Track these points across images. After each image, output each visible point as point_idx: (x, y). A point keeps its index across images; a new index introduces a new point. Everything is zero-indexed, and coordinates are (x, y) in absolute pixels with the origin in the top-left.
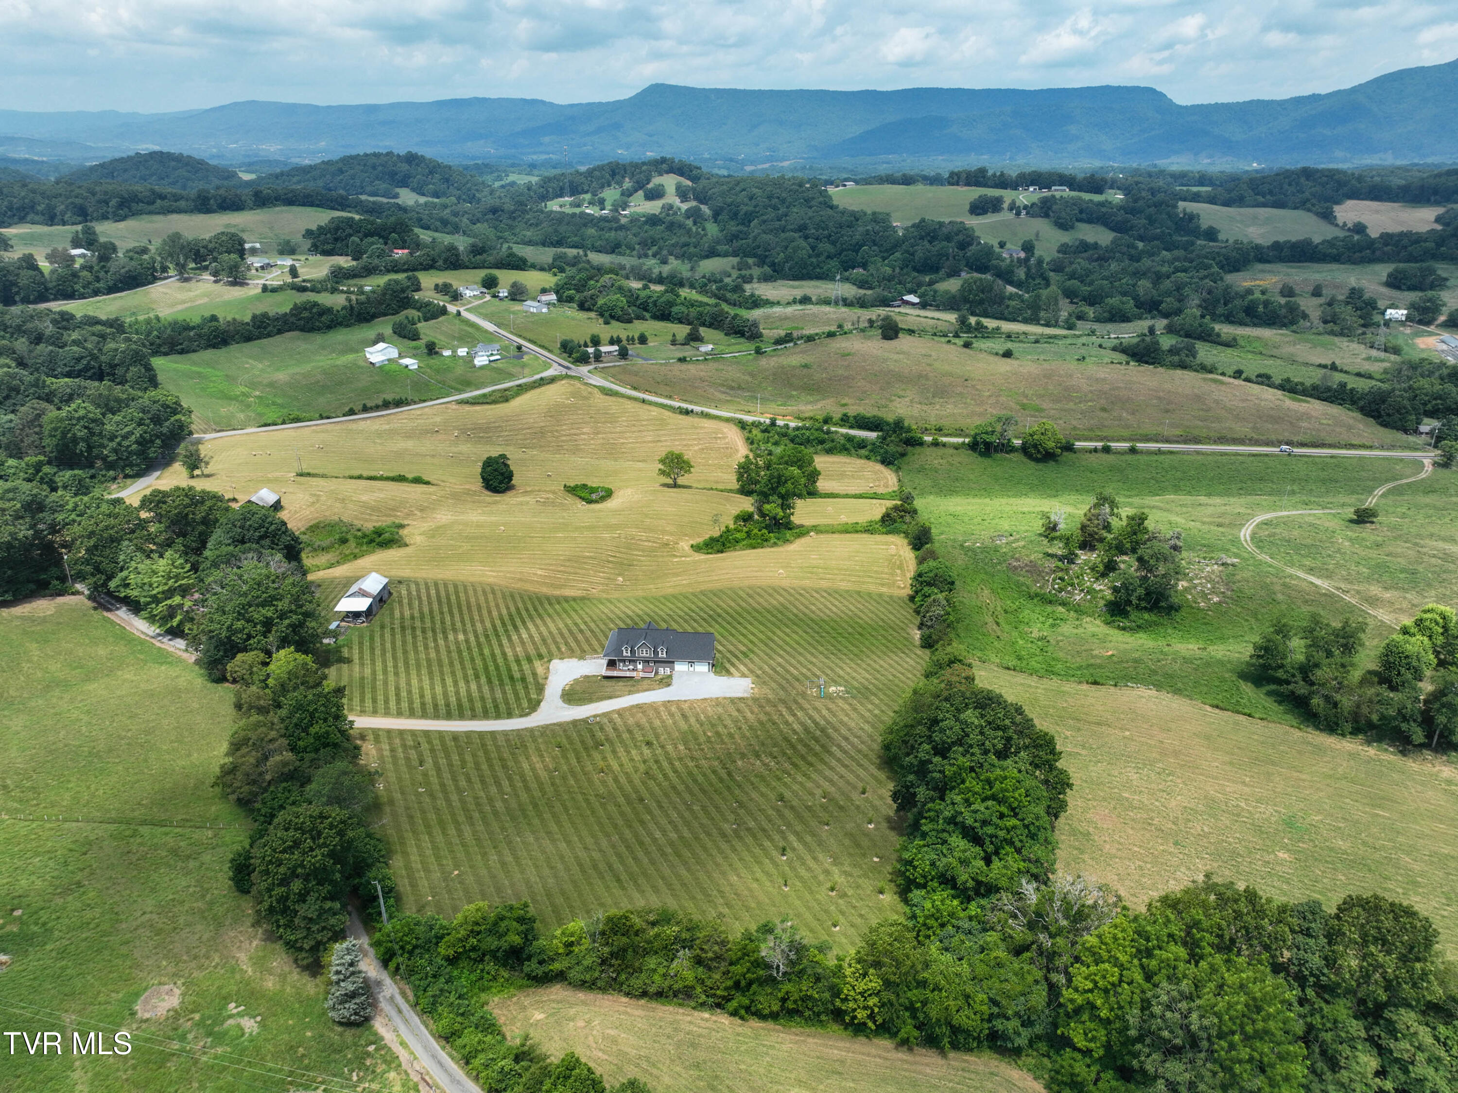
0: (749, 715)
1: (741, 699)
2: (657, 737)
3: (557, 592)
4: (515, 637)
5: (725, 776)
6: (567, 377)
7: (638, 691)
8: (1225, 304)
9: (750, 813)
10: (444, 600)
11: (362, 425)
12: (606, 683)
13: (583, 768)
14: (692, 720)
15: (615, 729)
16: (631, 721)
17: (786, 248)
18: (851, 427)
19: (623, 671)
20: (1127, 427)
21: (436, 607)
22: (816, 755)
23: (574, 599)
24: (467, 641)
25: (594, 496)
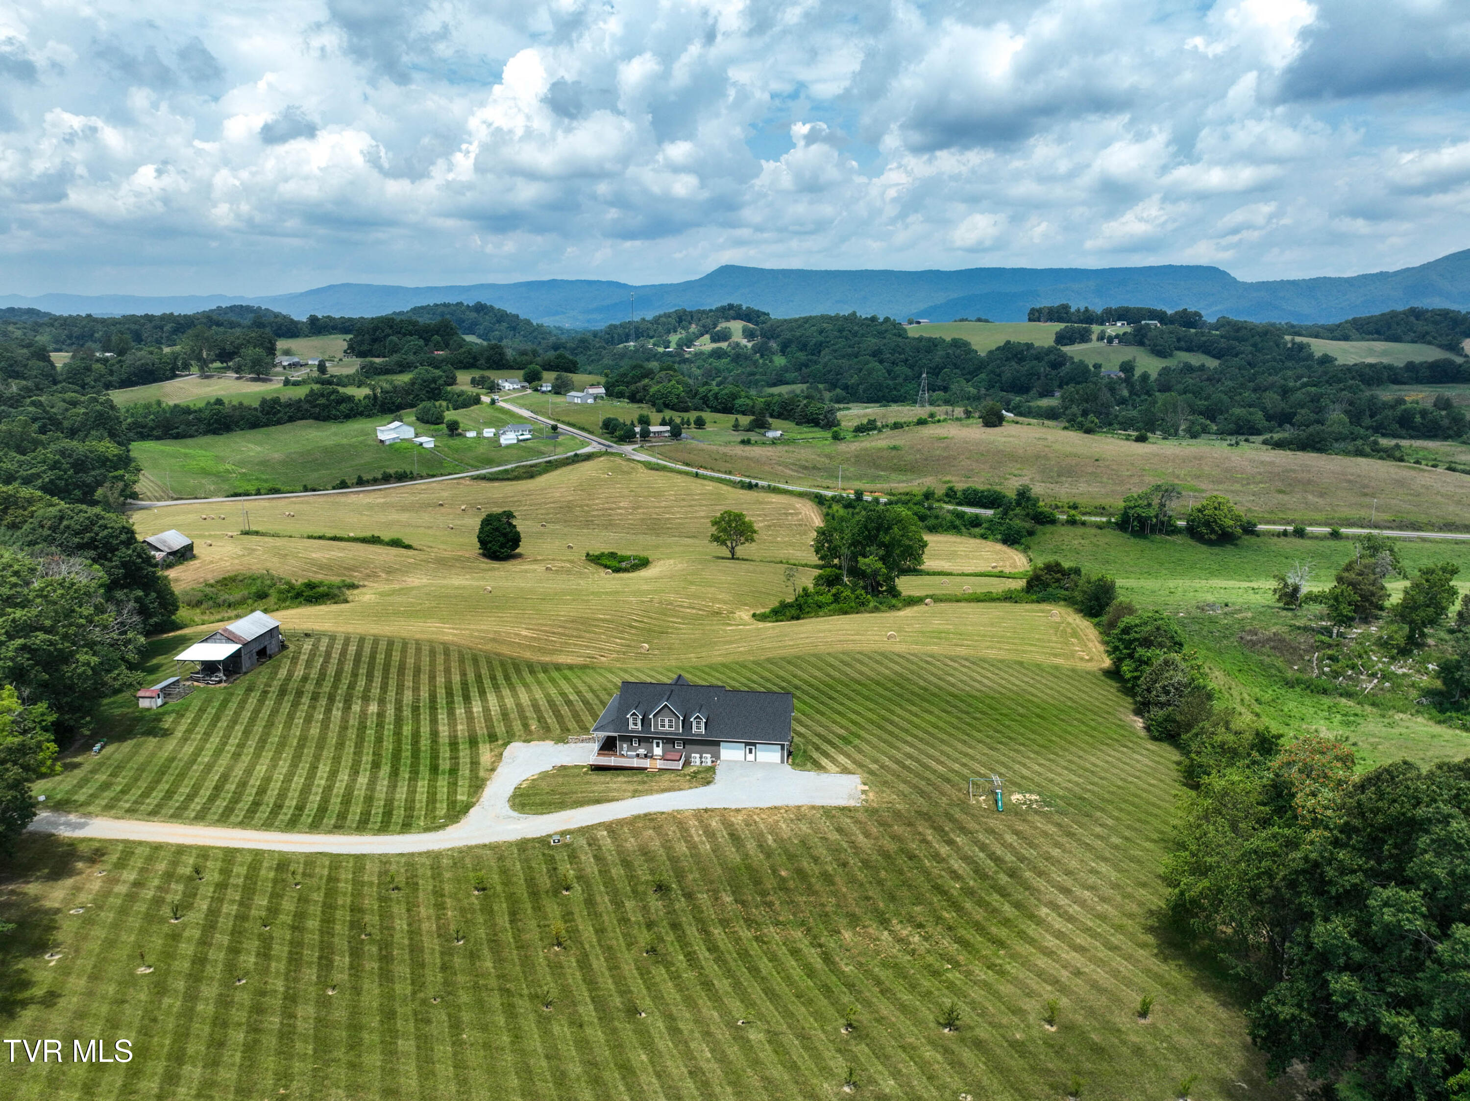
0: (861, 838)
1: (843, 809)
2: (680, 875)
3: (546, 659)
4: (460, 711)
5: (818, 963)
6: (607, 453)
7: (650, 792)
8: (1371, 416)
9: (882, 1056)
10: (365, 658)
11: (353, 498)
12: (595, 777)
13: (518, 933)
14: (751, 846)
15: (598, 858)
16: (631, 844)
17: (861, 370)
18: (960, 504)
19: (627, 757)
20: (1317, 509)
21: (348, 667)
22: (1006, 922)
23: (571, 667)
24: (381, 715)
25: (624, 565)
